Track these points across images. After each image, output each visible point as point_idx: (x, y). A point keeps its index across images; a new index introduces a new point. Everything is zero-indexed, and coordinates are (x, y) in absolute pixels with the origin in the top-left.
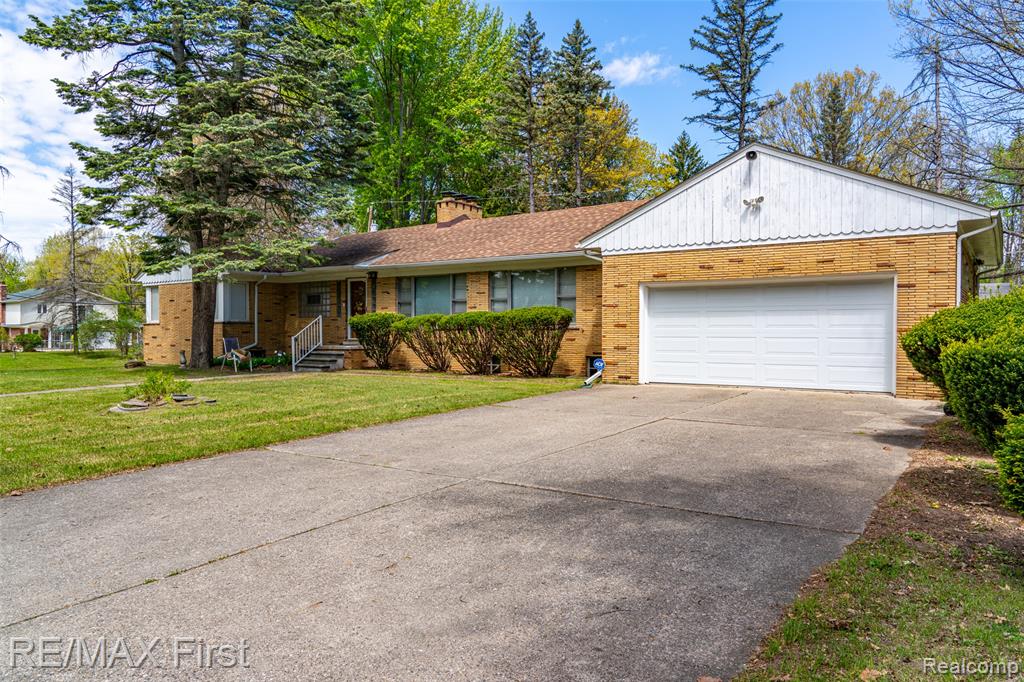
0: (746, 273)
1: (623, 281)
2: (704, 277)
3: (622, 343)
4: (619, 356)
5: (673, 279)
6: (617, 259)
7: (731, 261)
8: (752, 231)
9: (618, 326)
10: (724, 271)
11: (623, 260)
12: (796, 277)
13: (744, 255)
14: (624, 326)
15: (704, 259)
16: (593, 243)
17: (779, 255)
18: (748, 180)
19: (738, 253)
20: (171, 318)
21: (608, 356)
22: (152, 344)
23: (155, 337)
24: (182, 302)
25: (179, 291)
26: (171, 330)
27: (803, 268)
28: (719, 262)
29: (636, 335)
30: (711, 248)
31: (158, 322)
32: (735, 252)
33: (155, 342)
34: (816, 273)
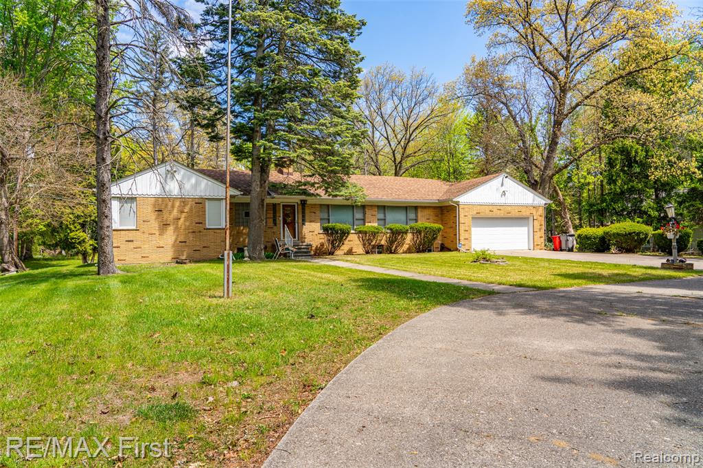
0: (501, 214)
1: (466, 214)
2: (491, 215)
3: (466, 237)
4: (466, 242)
5: (482, 215)
6: (464, 206)
7: (498, 210)
8: (502, 201)
9: (465, 231)
10: (497, 213)
11: (466, 206)
12: (513, 216)
13: (501, 208)
14: (467, 231)
15: (491, 208)
16: (455, 200)
17: (509, 208)
18: (502, 185)
20: (157, 225)
21: (462, 242)
22: (124, 246)
23: (132, 241)
24: (175, 213)
25: (170, 204)
26: (157, 233)
27: (515, 213)
28: (495, 209)
29: (470, 234)
30: (493, 205)
31: (134, 228)
32: (499, 208)
33: (131, 245)
34: (518, 215)
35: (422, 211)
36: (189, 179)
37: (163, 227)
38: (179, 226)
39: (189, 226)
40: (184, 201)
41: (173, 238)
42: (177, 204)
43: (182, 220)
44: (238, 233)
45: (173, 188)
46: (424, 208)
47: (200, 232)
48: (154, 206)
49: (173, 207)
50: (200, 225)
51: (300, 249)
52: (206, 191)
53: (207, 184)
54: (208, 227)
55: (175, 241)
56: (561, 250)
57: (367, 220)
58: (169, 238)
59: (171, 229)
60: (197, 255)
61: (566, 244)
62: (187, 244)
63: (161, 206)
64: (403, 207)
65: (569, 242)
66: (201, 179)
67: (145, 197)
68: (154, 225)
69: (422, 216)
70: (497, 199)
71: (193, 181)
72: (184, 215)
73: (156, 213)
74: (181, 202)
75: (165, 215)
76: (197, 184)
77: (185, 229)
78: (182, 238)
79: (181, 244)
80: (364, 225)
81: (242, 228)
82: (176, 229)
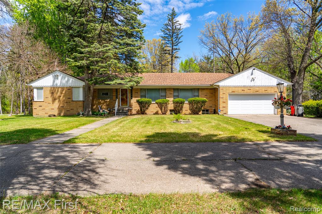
0: (251, 92)
1: (224, 92)
2: (242, 93)
3: (224, 106)
4: (224, 109)
5: (236, 93)
6: (223, 88)
7: (248, 89)
8: (252, 84)
9: (223, 102)
10: (247, 91)
11: (225, 88)
12: (261, 93)
14: (225, 102)
15: (243, 88)
16: (217, 84)
17: (257, 89)
18: (252, 74)
19: (250, 88)
20: (51, 99)
21: (221, 109)
22: (39, 108)
23: (41, 106)
24: (59, 94)
25: (57, 90)
26: (51, 103)
27: (262, 91)
28: (246, 89)
29: (227, 104)
30: (244, 87)
31: (43, 100)
32: (249, 88)
33: (41, 108)
34: (264, 92)
35: (201, 91)
36: (65, 78)
37: (54, 100)
38: (61, 99)
39: (65, 100)
40: (63, 88)
41: (58, 105)
42: (60, 90)
43: (62, 97)
44: (99, 103)
45: (58, 82)
46: (203, 89)
47: (69, 102)
48: (50, 91)
49: (58, 91)
50: (70, 99)
51: (123, 111)
52: (72, 83)
53: (72, 81)
54: (73, 100)
55: (59, 106)
56: (295, 115)
57: (167, 96)
58: (56, 104)
59: (57, 101)
60: (68, 113)
61: (297, 111)
62: (64, 108)
63: (53, 90)
64: (191, 89)
65: (299, 110)
66: (70, 78)
67: (47, 87)
68: (50, 99)
69: (202, 94)
70: (248, 83)
71: (66, 79)
72: (62, 95)
73: (51, 94)
74: (61, 89)
75: (55, 95)
76: (68, 80)
77: (63, 101)
78: (61, 105)
79: (61, 108)
80: (166, 99)
81: (100, 101)
82: (59, 101)
